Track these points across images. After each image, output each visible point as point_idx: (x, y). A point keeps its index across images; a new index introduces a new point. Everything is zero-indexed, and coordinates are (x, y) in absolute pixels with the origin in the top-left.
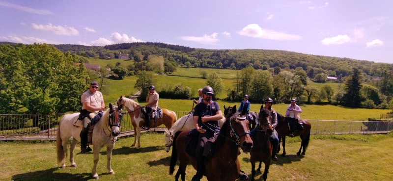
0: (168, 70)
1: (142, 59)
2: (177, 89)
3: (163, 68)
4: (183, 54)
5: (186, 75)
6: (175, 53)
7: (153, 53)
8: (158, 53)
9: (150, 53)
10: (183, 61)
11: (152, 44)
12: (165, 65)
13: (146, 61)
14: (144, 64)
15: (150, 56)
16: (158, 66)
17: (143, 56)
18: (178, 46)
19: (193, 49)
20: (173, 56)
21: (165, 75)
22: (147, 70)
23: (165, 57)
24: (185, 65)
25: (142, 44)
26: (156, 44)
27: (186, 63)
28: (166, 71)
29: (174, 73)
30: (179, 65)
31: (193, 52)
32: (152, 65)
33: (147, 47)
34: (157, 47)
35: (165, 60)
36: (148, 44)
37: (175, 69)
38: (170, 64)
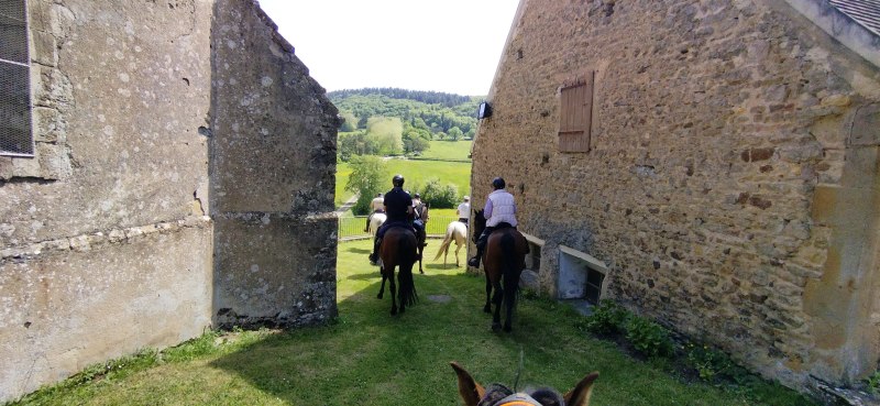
0: (412, 148)
1: (355, 127)
2: (429, 188)
3: (400, 145)
4: (444, 110)
5: (451, 157)
6: (425, 109)
7: (378, 112)
8: (388, 112)
9: (373, 112)
10: (445, 126)
11: (375, 91)
12: (405, 137)
13: (364, 131)
14: (360, 138)
15: (371, 120)
16: (390, 140)
17: (357, 120)
18: (432, 94)
19: (467, 99)
20: (422, 116)
21: (406, 159)
22: (367, 152)
23: (405, 119)
24: (448, 134)
25: (354, 92)
26: (385, 92)
27: (450, 130)
28: (407, 150)
29: (425, 154)
30: (436, 136)
31: (466, 105)
32: (376, 139)
33: (366, 100)
34: (386, 98)
35: (405, 126)
36: (366, 92)
37: (427, 146)
38: (415, 134)
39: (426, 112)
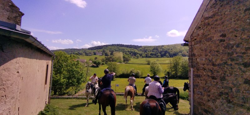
0: (126, 60)
1: (109, 55)
2: (131, 72)
3: (122, 59)
4: (135, 50)
5: (137, 63)
6: (129, 49)
7: (116, 51)
8: (119, 51)
9: (114, 50)
10: (135, 54)
11: (115, 45)
12: (124, 57)
13: (112, 56)
14: (111, 57)
15: (114, 53)
16: (119, 58)
17: (110, 53)
18: (131, 45)
19: (141, 47)
20: (128, 51)
21: (124, 63)
22: (113, 61)
23: (124, 52)
24: (136, 56)
25: (109, 45)
26: (118, 45)
27: (136, 55)
28: (124, 61)
29: (130, 62)
30: (133, 57)
31: (141, 48)
32: (115, 58)
33: (113, 47)
34: (118, 47)
35: (123, 54)
36: (113, 45)
37: (130, 60)
38: (126, 56)
39: (129, 50)
